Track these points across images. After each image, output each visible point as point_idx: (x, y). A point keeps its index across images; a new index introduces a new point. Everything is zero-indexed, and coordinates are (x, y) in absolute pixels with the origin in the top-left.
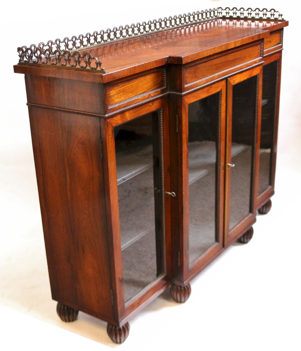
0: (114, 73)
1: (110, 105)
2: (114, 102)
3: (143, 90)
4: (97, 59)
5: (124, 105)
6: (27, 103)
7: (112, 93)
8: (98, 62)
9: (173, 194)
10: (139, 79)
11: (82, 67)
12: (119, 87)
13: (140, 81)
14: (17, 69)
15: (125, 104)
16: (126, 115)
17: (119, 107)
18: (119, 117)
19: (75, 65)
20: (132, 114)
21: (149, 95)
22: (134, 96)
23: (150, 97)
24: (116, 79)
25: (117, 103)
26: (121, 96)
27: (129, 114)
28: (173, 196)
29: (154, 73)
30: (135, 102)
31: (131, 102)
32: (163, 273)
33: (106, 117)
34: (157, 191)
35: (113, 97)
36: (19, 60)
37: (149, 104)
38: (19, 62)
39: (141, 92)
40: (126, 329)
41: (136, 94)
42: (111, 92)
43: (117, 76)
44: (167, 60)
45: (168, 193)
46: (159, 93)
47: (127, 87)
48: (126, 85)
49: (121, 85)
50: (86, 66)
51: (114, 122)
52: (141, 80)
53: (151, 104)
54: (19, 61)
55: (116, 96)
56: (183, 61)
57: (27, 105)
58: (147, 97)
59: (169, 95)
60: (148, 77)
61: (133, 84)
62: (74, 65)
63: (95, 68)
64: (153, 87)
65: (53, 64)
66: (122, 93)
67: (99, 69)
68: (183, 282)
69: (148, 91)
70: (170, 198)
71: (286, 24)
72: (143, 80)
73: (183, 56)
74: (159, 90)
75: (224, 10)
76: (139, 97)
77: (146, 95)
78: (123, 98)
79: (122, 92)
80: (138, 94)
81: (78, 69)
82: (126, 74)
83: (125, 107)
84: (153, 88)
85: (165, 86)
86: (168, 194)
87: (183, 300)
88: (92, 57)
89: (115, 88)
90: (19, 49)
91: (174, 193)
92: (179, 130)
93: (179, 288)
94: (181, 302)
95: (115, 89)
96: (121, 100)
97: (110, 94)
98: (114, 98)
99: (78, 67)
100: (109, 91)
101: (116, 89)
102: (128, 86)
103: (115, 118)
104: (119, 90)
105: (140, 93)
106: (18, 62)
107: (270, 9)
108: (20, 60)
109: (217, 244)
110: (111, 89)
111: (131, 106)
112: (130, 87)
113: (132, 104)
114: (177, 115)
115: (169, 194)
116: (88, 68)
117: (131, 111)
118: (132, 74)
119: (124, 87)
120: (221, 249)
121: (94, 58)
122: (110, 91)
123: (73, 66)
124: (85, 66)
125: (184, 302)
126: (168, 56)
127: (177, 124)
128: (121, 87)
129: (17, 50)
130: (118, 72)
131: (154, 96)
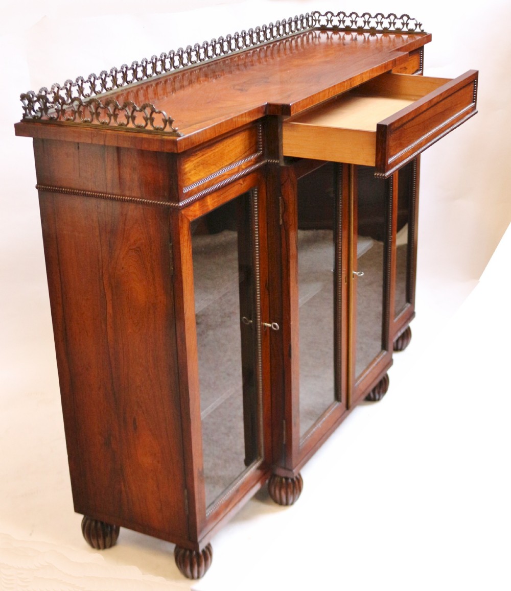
0: (192, 135)
1: (185, 187)
2: (191, 182)
3: (230, 159)
4: (164, 112)
5: (205, 186)
8: (167, 118)
9: (275, 326)
10: (225, 142)
11: (139, 127)
12: (196, 158)
13: (226, 146)
14: (21, 129)
15: (207, 184)
16: (207, 202)
17: (199, 190)
18: (197, 205)
19: (125, 122)
20: (216, 200)
21: (239, 167)
22: (217, 169)
23: (241, 170)
24: (195, 145)
25: (194, 183)
26: (200, 171)
27: (211, 199)
28: (275, 329)
29: (244, 130)
30: (220, 179)
31: (215, 180)
32: (259, 458)
33: (180, 207)
34: (247, 322)
35: (189, 174)
36: (23, 114)
37: (238, 182)
38: (24, 117)
39: (228, 164)
40: (207, 554)
41: (220, 167)
42: (186, 166)
43: (197, 140)
44: (264, 108)
45: (266, 324)
46: (252, 163)
47: (209, 156)
48: (207, 153)
49: (200, 154)
50: (146, 125)
51: (190, 213)
52: (228, 143)
53: (242, 182)
55: (193, 172)
56: (291, 110)
57: (37, 188)
58: (236, 170)
59: (267, 164)
60: (237, 138)
61: (217, 150)
62: (124, 124)
63: (161, 128)
64: (244, 153)
65: (86, 121)
66: (201, 167)
67: (168, 129)
68: (291, 470)
69: (237, 160)
70: (268, 333)
71: (428, 38)
72: (231, 143)
73: (291, 103)
74: (253, 157)
75: (324, 16)
76: (226, 171)
77: (235, 167)
78: (202, 174)
79: (202, 164)
80: (223, 166)
81: (132, 129)
82: (209, 136)
83: (206, 188)
84: (244, 156)
85: (260, 150)
86: (265, 326)
87: (290, 501)
88: (157, 110)
89: (193, 159)
90: (23, 97)
91: (276, 324)
92: (283, 221)
93: (284, 480)
94: (287, 504)
95: (191, 161)
96: (200, 177)
98: (191, 175)
99: (131, 125)
100: (183, 165)
102: (210, 154)
103: (192, 208)
104: (198, 163)
105: (226, 164)
106: (22, 118)
107: (401, 15)
108: (25, 115)
109: (338, 404)
110: (186, 161)
111: (215, 187)
112: (212, 156)
113: (215, 183)
114: (280, 198)
115: (267, 327)
116: (149, 127)
117: (215, 195)
118: (217, 135)
119: (204, 156)
120: (344, 412)
122: (186, 164)
123: (122, 125)
124: (143, 124)
125: (292, 504)
126: (267, 103)
127: (281, 211)
128: (200, 157)
129: (20, 98)
130: (198, 133)
131: (246, 168)
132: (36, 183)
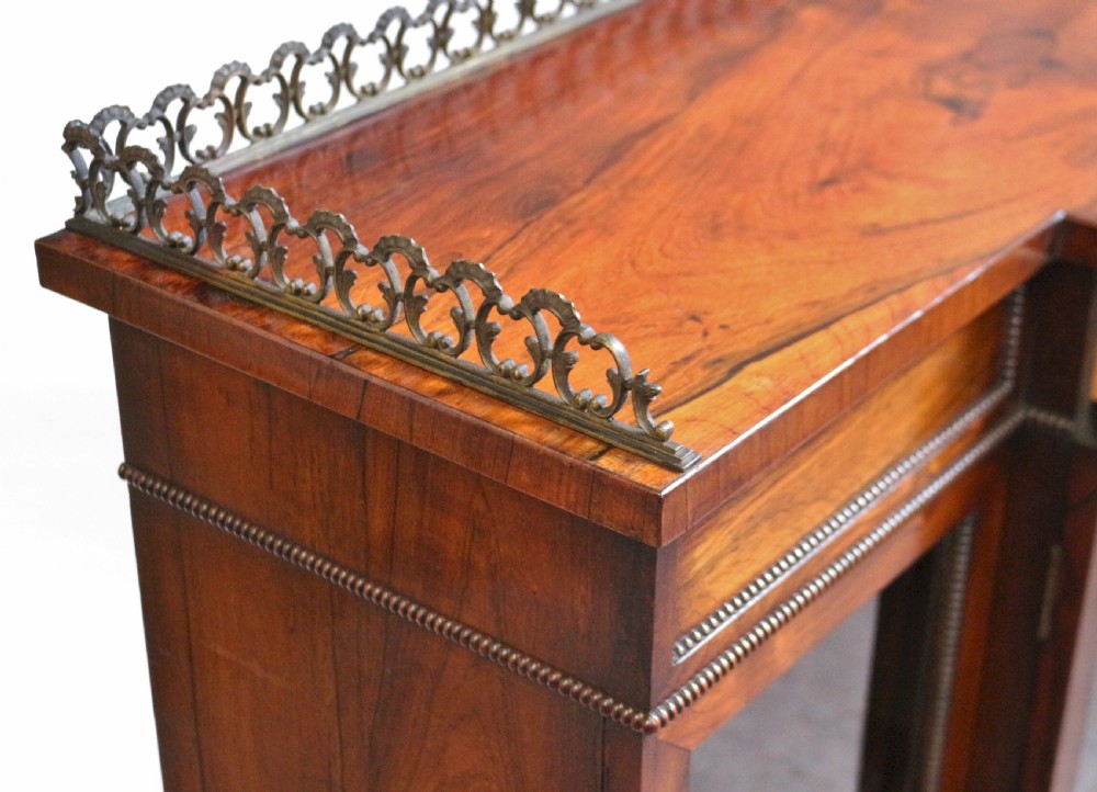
0: (736, 450)
2: (711, 603)
4: (617, 346)
5: (770, 602)
6: (122, 465)
7: (700, 557)
8: (630, 375)
11: (506, 375)
12: (750, 499)
13: (877, 410)
15: (777, 592)
16: (773, 653)
17: (741, 626)
18: (728, 682)
19: (453, 340)
20: (808, 629)
21: (918, 473)
22: (830, 512)
23: (923, 482)
25: (724, 603)
26: (755, 548)
27: (792, 636)
31: (812, 562)
33: (651, 725)
35: (709, 578)
36: (77, 199)
38: (77, 212)
39: (875, 473)
41: (843, 498)
42: (699, 552)
46: (969, 438)
47: (800, 476)
50: (538, 376)
51: (694, 724)
54: (74, 205)
55: (724, 563)
57: (122, 474)
58: (908, 487)
62: (445, 345)
63: (599, 408)
64: (946, 409)
66: (763, 530)
67: (625, 418)
69: (914, 446)
72: (896, 393)
76: (863, 508)
77: (901, 476)
78: (764, 555)
79: (766, 519)
80: (856, 487)
81: (476, 376)
83: (772, 608)
84: (942, 420)
85: (1006, 379)
88: (589, 331)
89: (729, 514)
90: (75, 137)
95: (722, 524)
96: (752, 569)
97: (694, 562)
98: (715, 580)
99: (473, 359)
100: (685, 556)
101: (730, 521)
104: (751, 518)
105: (866, 479)
106: (69, 213)
108: (81, 205)
110: (699, 536)
111: (810, 588)
112: (815, 470)
117: (807, 614)
119: (781, 485)
121: (597, 344)
122: (695, 547)
123: (436, 345)
124: (526, 369)
126: (1059, 216)
128: (761, 495)
129: (63, 141)
130: (765, 431)
131: (945, 468)
132: (119, 457)
